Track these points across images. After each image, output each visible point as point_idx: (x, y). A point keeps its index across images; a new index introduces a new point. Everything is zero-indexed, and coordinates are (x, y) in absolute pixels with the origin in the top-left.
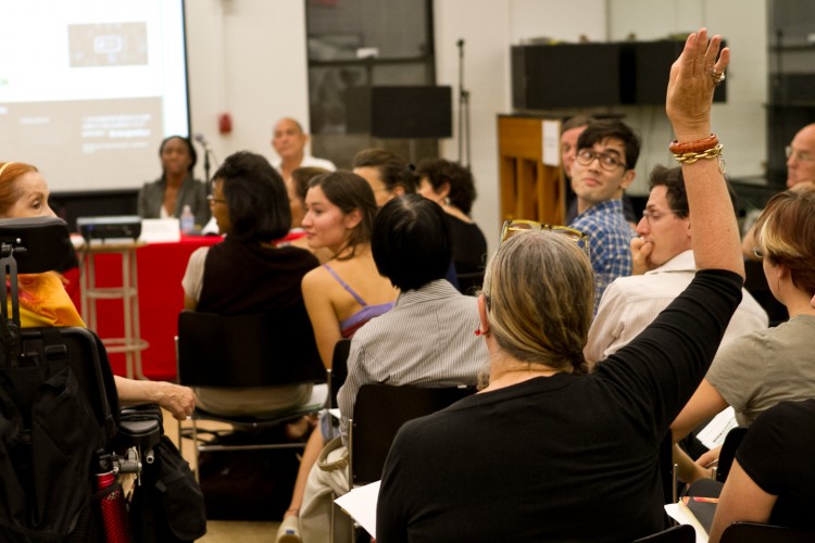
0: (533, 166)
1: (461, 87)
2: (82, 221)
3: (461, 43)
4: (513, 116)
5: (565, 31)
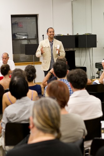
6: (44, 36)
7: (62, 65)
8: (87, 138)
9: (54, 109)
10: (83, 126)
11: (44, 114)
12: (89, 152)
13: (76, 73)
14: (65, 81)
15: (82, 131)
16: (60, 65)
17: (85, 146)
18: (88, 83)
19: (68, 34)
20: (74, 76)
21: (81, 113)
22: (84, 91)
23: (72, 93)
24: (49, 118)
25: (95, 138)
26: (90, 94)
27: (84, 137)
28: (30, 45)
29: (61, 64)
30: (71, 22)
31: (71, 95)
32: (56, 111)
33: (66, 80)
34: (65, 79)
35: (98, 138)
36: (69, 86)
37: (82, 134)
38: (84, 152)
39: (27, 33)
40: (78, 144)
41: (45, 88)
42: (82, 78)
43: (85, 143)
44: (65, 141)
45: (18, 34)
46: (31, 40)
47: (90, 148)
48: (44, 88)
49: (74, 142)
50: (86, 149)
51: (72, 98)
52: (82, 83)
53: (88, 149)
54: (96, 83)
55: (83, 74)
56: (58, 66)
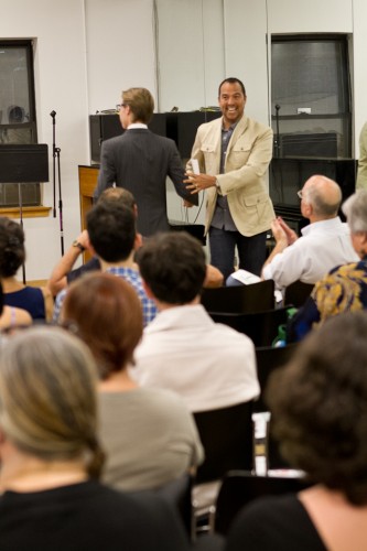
1: (54, 145)
3: (53, 114)
4: (92, 167)
6: (56, 117)
7: (117, 218)
8: (203, 475)
9: (67, 373)
10: (191, 431)
11: (34, 398)
12: (212, 521)
13: (164, 247)
14: (126, 274)
15: (186, 448)
16: (111, 217)
17: (196, 503)
18: (211, 282)
20: (154, 259)
21: (184, 388)
22: (195, 312)
23: (153, 318)
24: (53, 408)
25: (233, 473)
26: (217, 319)
27: (193, 471)
29: (113, 213)
30: (153, 67)
31: (146, 326)
32: (75, 378)
33: (130, 271)
34: (126, 268)
35: (242, 473)
36: (141, 293)
37: (186, 461)
38: (194, 522)
40: (171, 495)
41: (58, 299)
42: (182, 265)
43: (196, 491)
44: (124, 486)
47: (212, 509)
48: (55, 298)
49: (157, 489)
50: (199, 513)
51: (153, 332)
52: (184, 284)
53: (208, 514)
54: (237, 281)
55: (187, 252)
56: (103, 218)
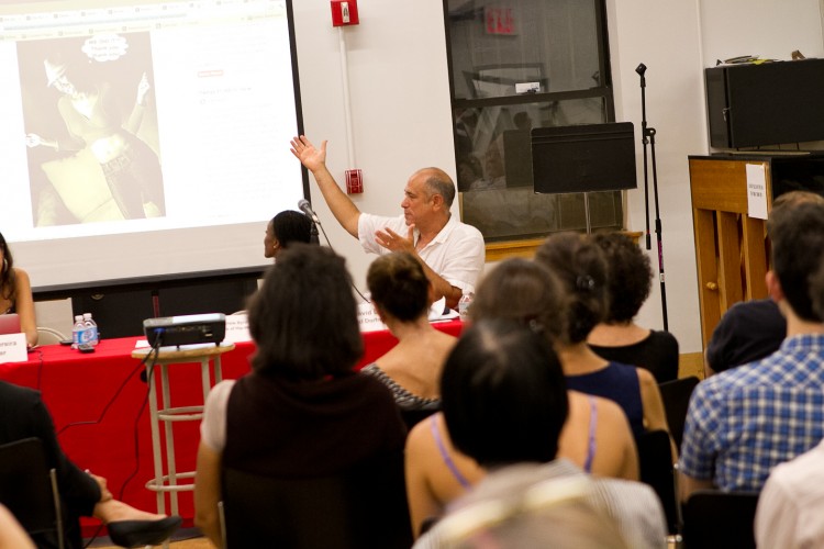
0: (736, 220)
1: (644, 124)
2: (149, 323)
3: (641, 70)
4: (712, 158)
5: (772, 48)
6: (646, 75)
19: (796, 54)
28: (562, 129)
39: (541, 66)
45: (487, 79)
46: (564, 104)
